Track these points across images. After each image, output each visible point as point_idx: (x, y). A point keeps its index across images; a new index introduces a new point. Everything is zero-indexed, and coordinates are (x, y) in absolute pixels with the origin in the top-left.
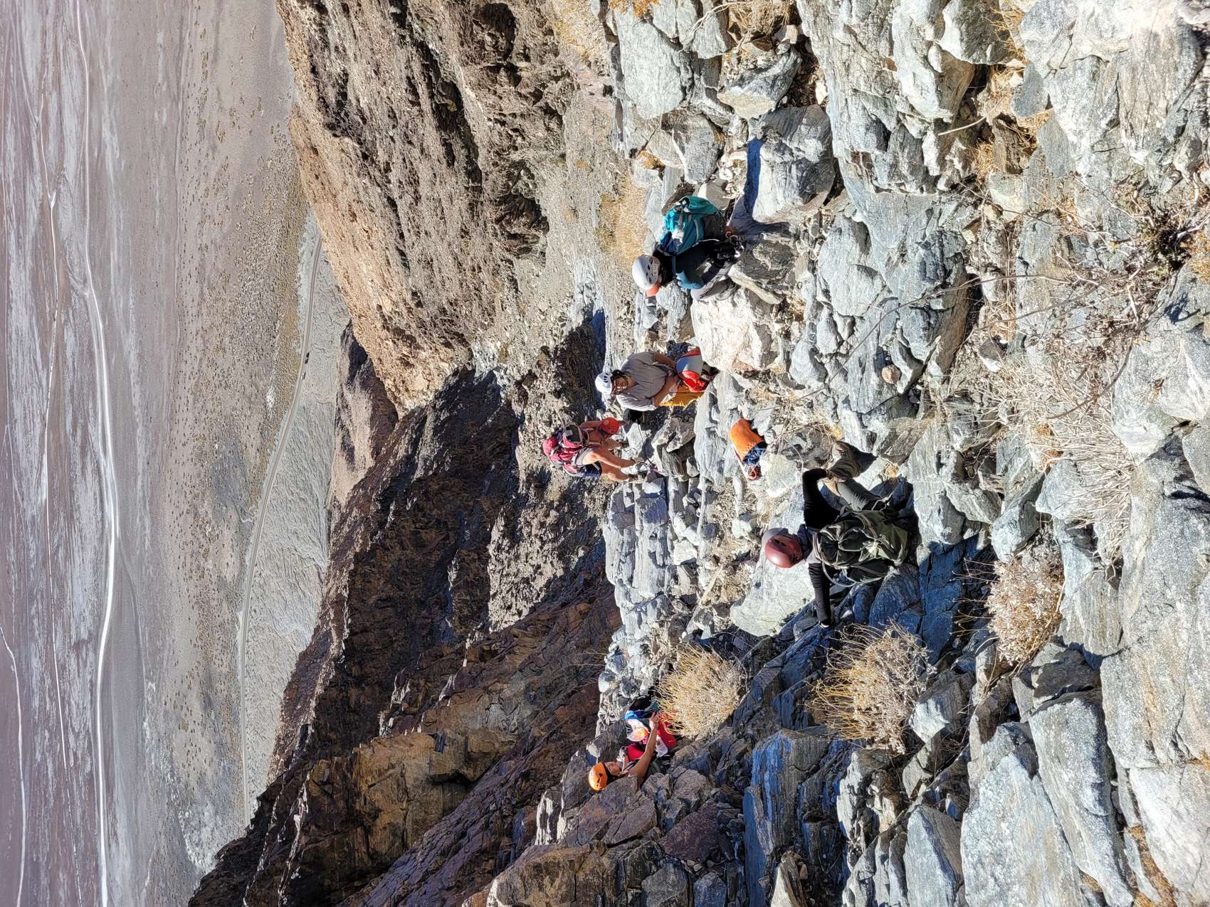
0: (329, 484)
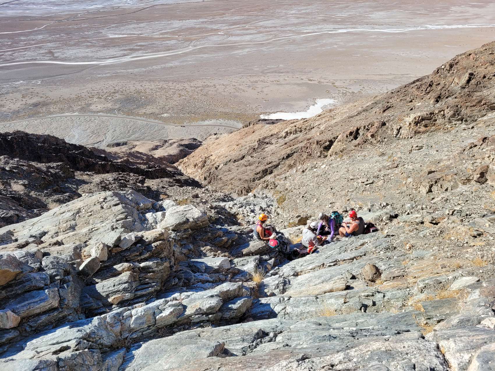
0: (137, 141)
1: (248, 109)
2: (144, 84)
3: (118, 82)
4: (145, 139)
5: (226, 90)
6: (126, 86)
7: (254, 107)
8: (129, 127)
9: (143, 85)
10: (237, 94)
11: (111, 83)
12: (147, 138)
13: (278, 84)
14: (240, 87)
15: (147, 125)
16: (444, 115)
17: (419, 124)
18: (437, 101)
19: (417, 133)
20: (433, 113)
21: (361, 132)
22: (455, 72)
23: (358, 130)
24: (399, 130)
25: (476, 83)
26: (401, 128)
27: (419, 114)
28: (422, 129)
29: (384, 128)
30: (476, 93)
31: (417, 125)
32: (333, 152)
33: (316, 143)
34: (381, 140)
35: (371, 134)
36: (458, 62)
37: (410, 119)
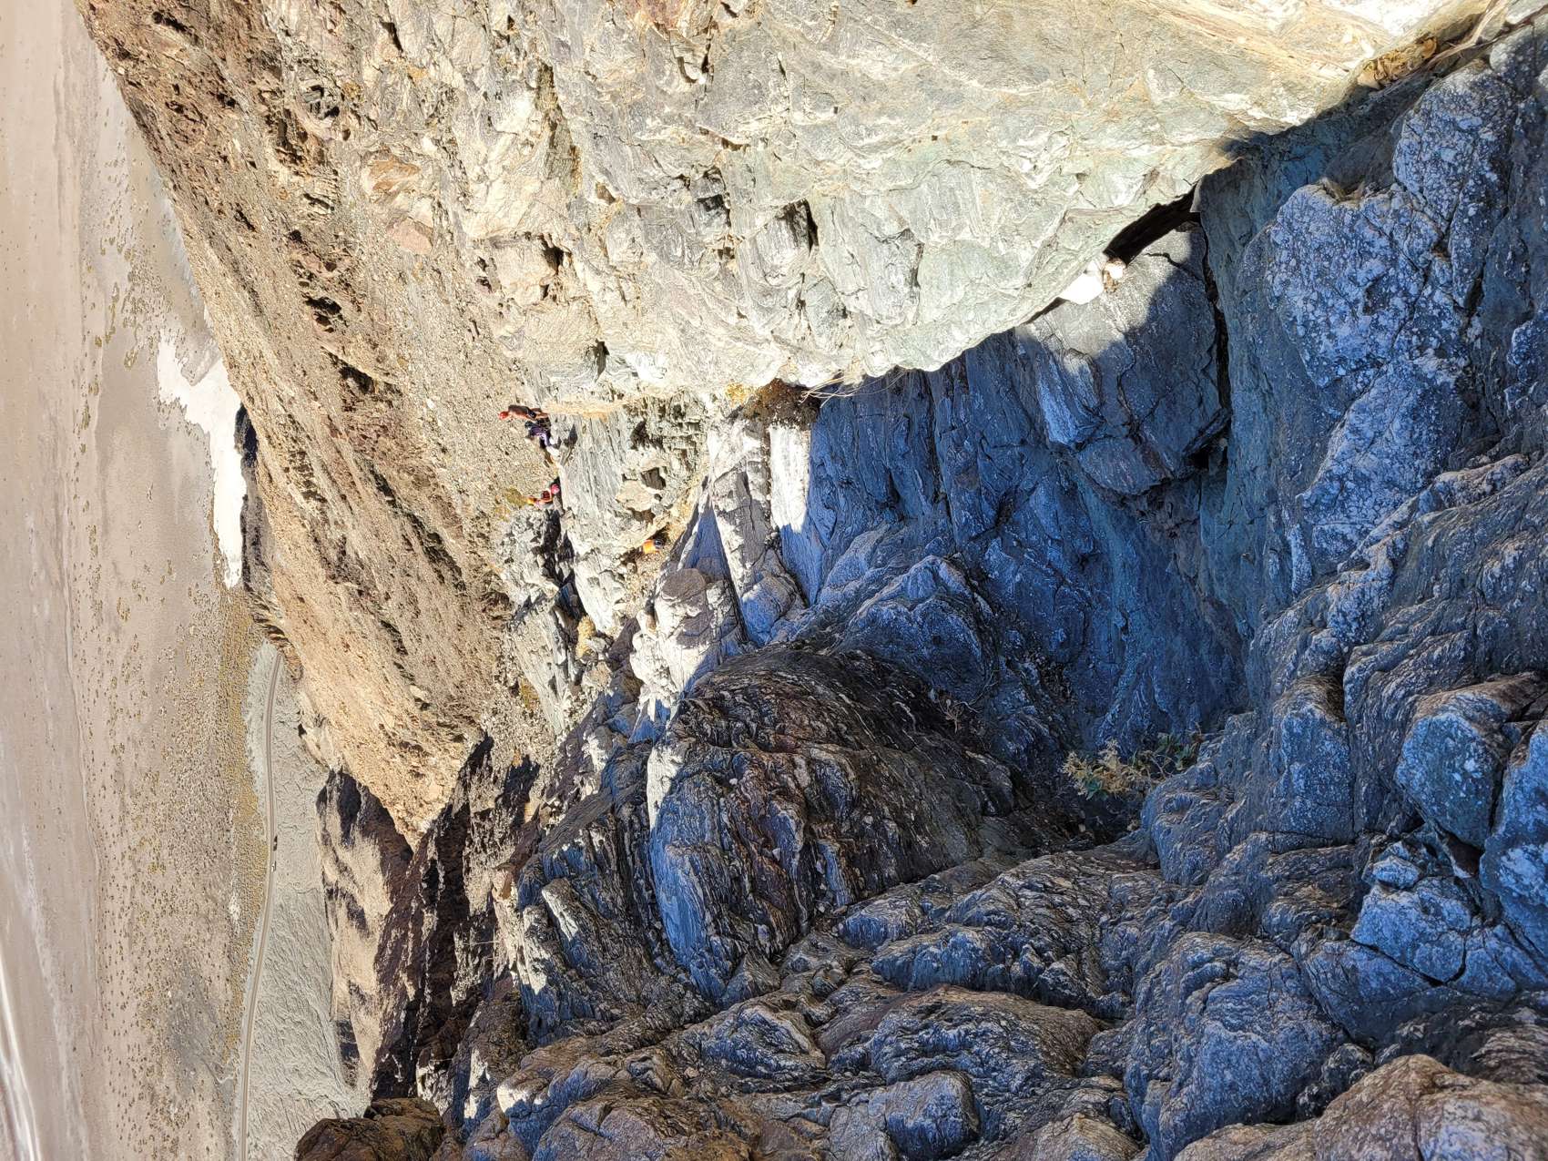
1: (205, 631)
2: (114, 1000)
3: (109, 1090)
4: (325, 964)
5: (133, 711)
6: (124, 1062)
7: (197, 609)
8: (280, 1027)
9: (122, 1001)
10: (146, 670)
11: (113, 1116)
12: (321, 957)
13: (106, 532)
14: (120, 660)
15: (273, 966)
16: (273, 92)
17: (299, 154)
18: (232, 103)
19: (321, 159)
20: (268, 117)
21: (318, 294)
22: (145, 51)
23: (311, 302)
24: (314, 201)
25: (184, 11)
26: (307, 196)
27: (270, 150)
28: (311, 145)
29: (307, 236)
30: (212, 14)
31: (300, 158)
32: (376, 369)
33: (350, 414)
34: (343, 247)
35: (324, 270)
36: (116, 41)
37: (284, 174)
